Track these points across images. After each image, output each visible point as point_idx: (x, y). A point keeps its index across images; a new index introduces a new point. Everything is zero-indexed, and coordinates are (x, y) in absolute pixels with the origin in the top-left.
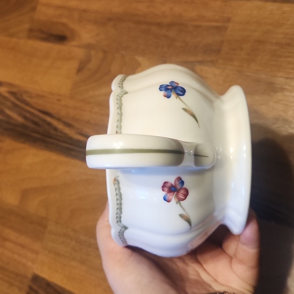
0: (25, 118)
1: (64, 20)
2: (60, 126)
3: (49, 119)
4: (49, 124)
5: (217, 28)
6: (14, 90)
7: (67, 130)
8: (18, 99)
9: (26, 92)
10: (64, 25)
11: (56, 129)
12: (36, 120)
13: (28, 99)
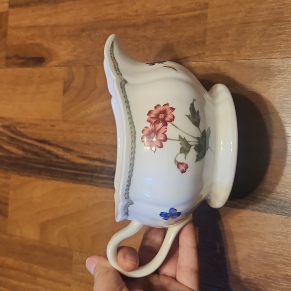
0: (24, 150)
1: (38, 41)
2: (61, 153)
3: (47, 147)
4: (49, 152)
5: (195, 17)
6: (7, 123)
7: (68, 156)
8: (12, 132)
9: (18, 123)
10: (38, 45)
11: (57, 156)
12: (35, 150)
13: (22, 130)
